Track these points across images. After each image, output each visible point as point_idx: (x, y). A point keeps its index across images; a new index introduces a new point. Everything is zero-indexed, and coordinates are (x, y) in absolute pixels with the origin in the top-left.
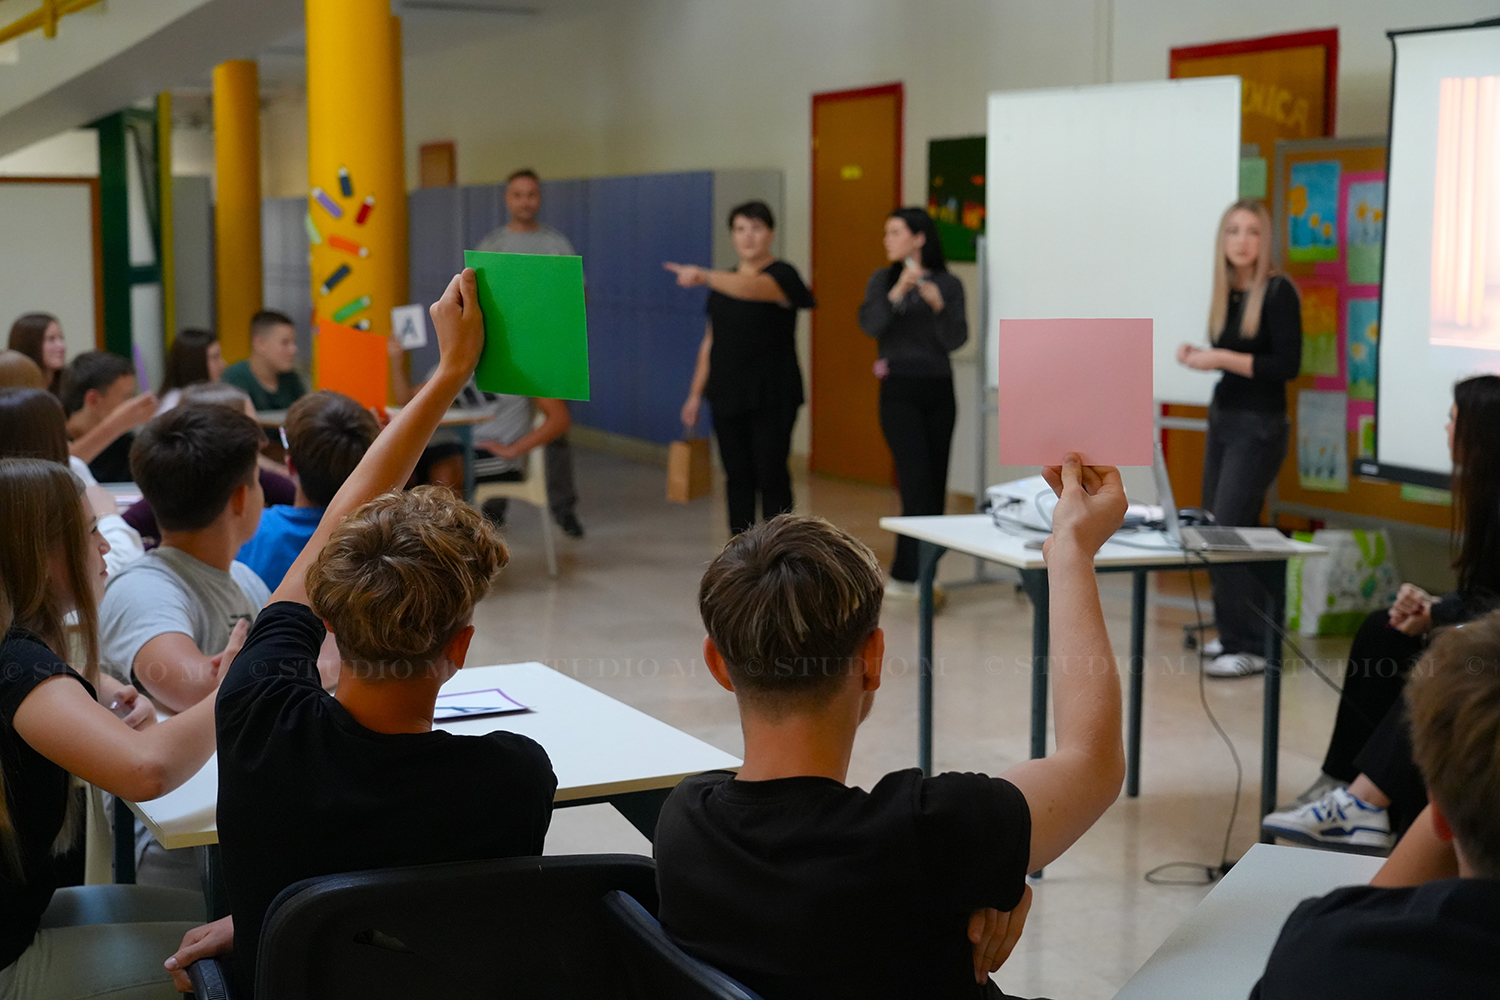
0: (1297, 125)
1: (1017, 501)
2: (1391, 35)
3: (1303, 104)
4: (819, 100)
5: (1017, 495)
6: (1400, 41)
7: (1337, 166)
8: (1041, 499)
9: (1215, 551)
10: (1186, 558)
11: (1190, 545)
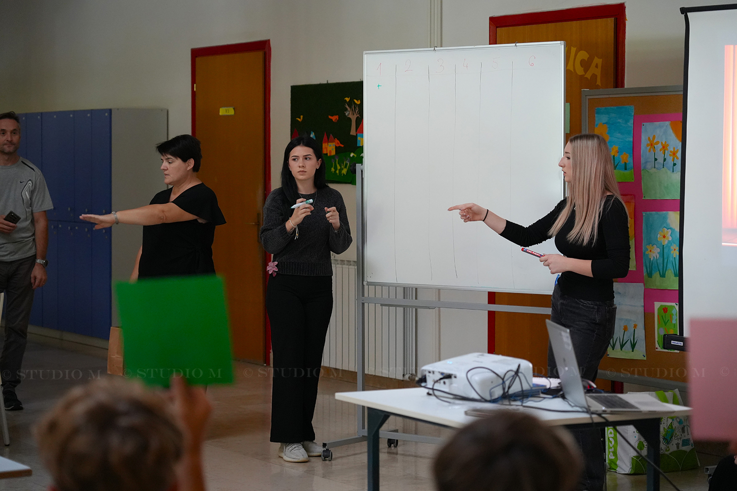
0: (594, 76)
1: (449, 376)
2: (685, 11)
3: (598, 61)
4: (197, 54)
5: (447, 371)
6: (690, 15)
7: (631, 109)
8: (469, 374)
9: (612, 413)
10: (591, 418)
11: (592, 409)
